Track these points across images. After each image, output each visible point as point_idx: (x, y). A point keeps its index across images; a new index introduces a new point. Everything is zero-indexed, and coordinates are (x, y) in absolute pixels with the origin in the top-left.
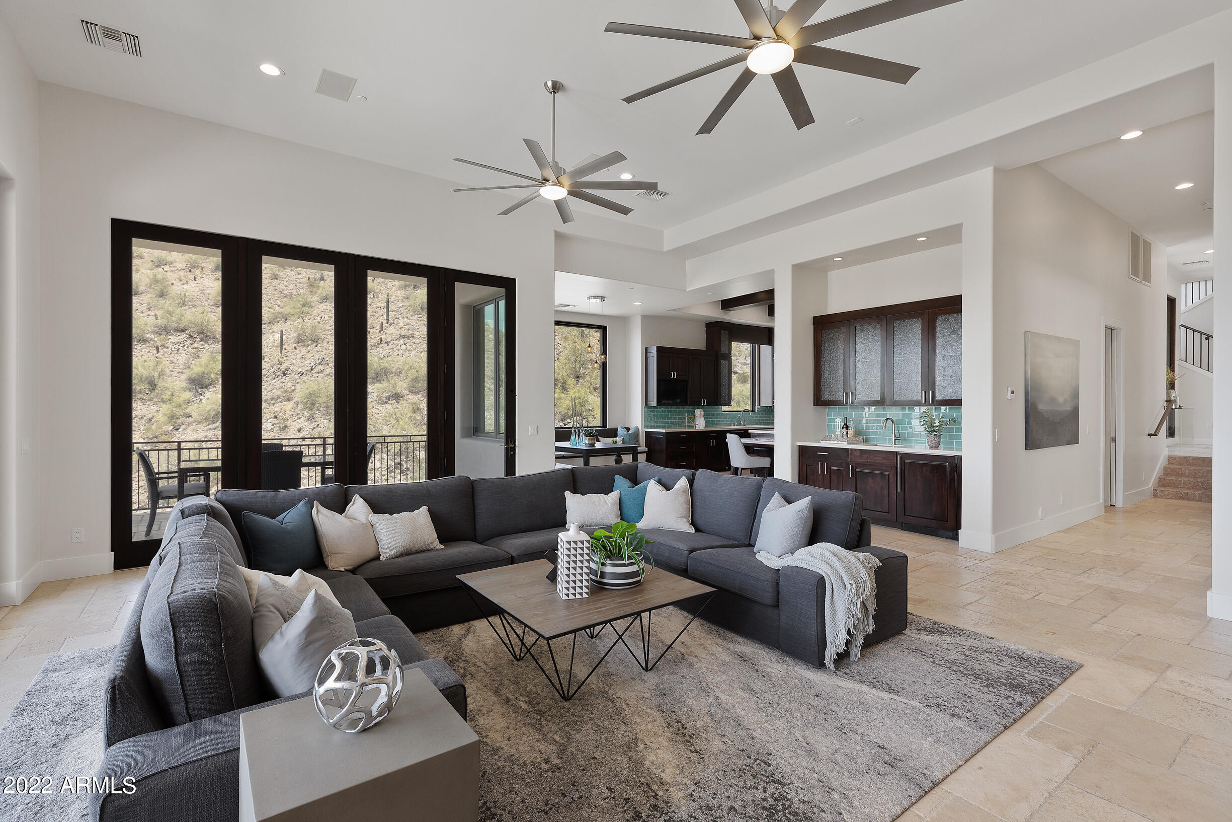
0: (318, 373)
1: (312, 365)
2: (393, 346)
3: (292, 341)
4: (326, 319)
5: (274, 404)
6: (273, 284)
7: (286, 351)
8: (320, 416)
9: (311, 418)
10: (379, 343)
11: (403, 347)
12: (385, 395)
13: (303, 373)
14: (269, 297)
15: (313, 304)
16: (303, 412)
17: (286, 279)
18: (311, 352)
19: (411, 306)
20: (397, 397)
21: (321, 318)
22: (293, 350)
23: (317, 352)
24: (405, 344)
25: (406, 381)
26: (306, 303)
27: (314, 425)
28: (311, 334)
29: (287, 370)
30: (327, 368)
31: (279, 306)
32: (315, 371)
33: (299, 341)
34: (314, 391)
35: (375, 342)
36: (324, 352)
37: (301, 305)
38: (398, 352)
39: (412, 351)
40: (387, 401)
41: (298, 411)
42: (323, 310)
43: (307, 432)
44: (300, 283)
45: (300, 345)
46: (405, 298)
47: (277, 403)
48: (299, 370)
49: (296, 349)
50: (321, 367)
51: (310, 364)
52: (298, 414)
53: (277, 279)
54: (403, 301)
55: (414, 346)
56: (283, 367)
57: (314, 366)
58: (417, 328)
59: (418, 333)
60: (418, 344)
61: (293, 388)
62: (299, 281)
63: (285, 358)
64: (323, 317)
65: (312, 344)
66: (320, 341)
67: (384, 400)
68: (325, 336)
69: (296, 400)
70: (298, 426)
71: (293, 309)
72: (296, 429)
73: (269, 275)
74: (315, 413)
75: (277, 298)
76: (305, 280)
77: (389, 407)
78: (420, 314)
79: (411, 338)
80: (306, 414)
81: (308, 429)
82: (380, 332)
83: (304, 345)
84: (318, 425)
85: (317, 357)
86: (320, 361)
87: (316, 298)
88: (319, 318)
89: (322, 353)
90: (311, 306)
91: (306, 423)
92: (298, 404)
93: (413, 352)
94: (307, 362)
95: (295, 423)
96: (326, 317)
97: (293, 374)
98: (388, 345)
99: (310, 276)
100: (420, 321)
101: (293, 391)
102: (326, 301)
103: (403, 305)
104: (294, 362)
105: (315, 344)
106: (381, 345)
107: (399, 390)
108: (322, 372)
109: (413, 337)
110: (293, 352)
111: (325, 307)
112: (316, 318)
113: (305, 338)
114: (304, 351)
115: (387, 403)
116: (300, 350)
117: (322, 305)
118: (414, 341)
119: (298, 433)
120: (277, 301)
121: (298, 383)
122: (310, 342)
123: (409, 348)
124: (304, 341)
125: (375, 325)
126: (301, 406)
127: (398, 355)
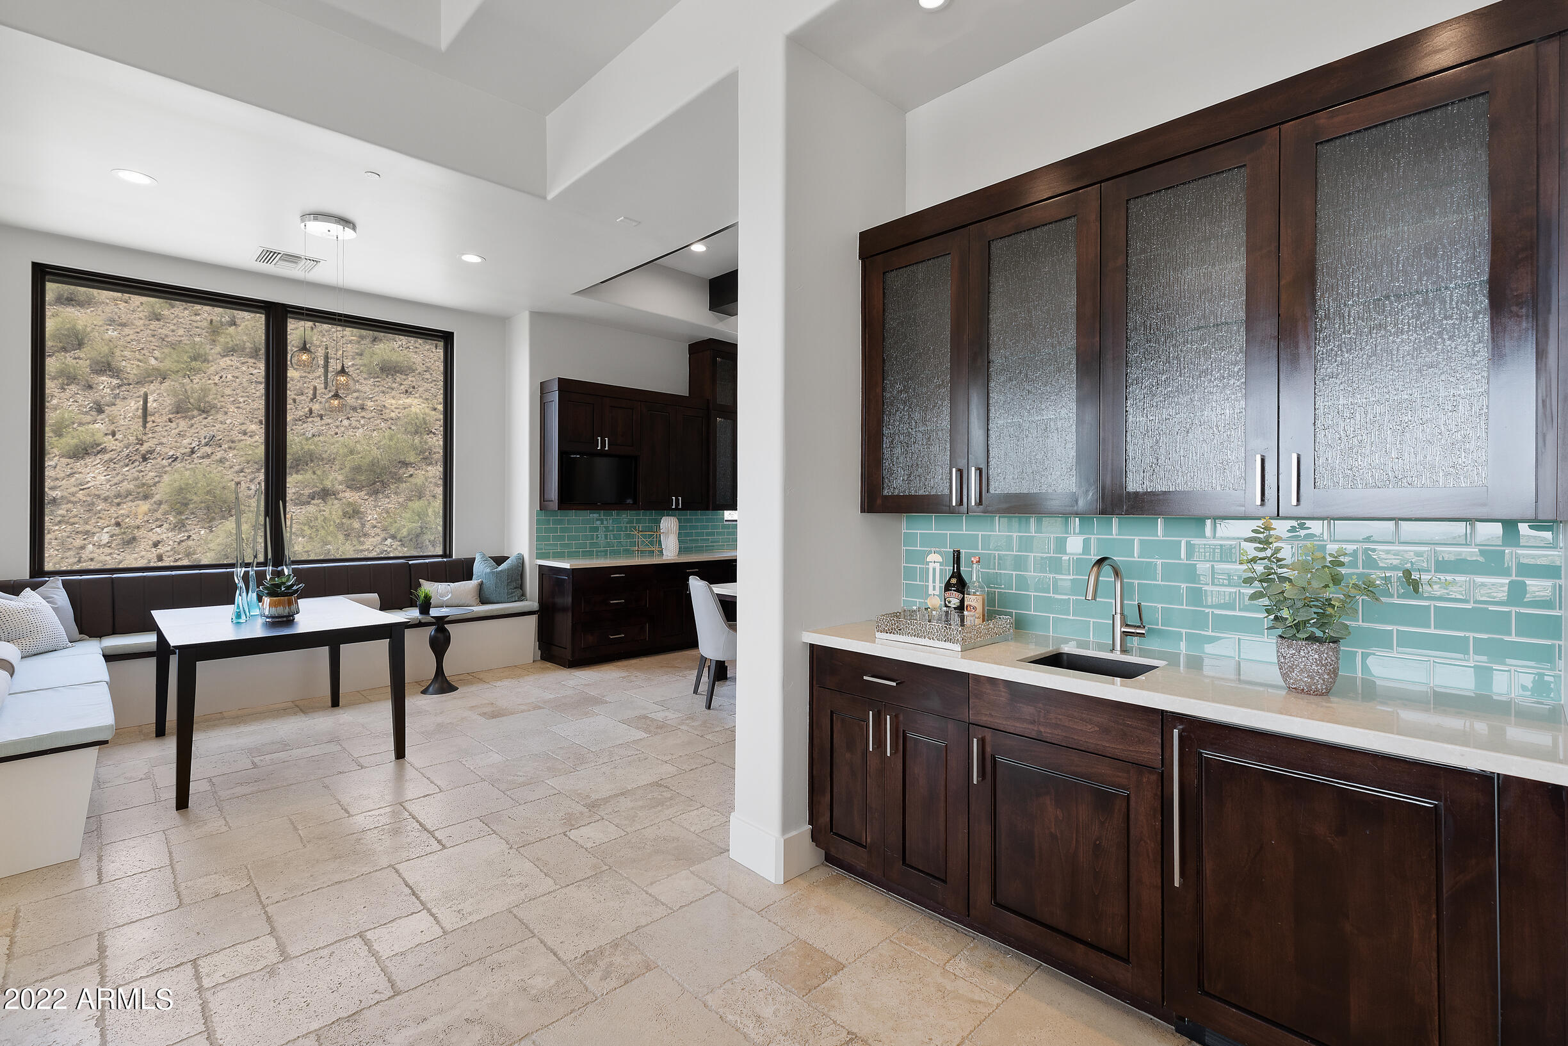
0: (203, 458)
1: (193, 445)
2: (330, 421)
3: (167, 410)
4: (228, 380)
5: (118, 504)
6: (152, 327)
7: (155, 424)
8: (195, 523)
9: (180, 526)
10: (308, 416)
11: (346, 422)
12: (307, 491)
13: (177, 458)
14: (141, 346)
15: (210, 358)
16: (167, 516)
17: (175, 321)
18: (195, 426)
19: (365, 365)
20: (325, 494)
21: (221, 378)
22: (166, 424)
23: (205, 426)
24: (348, 418)
25: (343, 471)
26: (199, 354)
27: (182, 536)
28: (199, 400)
29: (151, 452)
30: (218, 451)
31: (156, 359)
32: (198, 455)
33: (180, 410)
34: (187, 484)
35: (302, 414)
36: (217, 427)
37: (190, 357)
38: (337, 430)
39: (358, 428)
40: (310, 500)
41: (158, 515)
42: (224, 367)
43: (170, 547)
44: (197, 327)
45: (179, 415)
46: (357, 354)
47: (125, 503)
48: (171, 453)
49: (171, 422)
50: (208, 450)
51: (191, 444)
52: (157, 520)
53: (158, 320)
54: (353, 359)
55: (362, 422)
56: (146, 447)
57: (197, 447)
58: (370, 396)
59: (372, 403)
60: (369, 419)
61: (157, 479)
62: (195, 324)
63: (150, 435)
64: (224, 376)
65: (201, 415)
66: (213, 411)
67: (304, 498)
68: (223, 404)
69: (157, 497)
70: (155, 538)
71: (176, 364)
72: (151, 543)
73: (146, 314)
74: (187, 518)
75: (155, 348)
76: (205, 324)
77: (311, 509)
78: (378, 377)
79: (359, 411)
80: (172, 519)
81: (171, 543)
82: (312, 400)
83: (186, 417)
84: (189, 537)
85: (203, 433)
86: (207, 440)
87: (218, 349)
88: (217, 378)
89: (213, 428)
90: (206, 360)
91: (170, 534)
92: (160, 503)
93: (361, 430)
94: (188, 441)
95: (151, 533)
96: (229, 376)
97: (160, 459)
98: (322, 419)
99: (214, 318)
100: (378, 387)
101: (155, 485)
102: (233, 355)
103: (353, 364)
104: (164, 440)
105: (205, 416)
106: (310, 419)
107: (328, 484)
108: (208, 456)
109: (363, 408)
110: (166, 426)
111: (229, 362)
112: (212, 377)
113: (190, 406)
114: (183, 424)
115: (309, 503)
116: (177, 424)
117: (225, 359)
118: (363, 414)
119: (154, 549)
120: (155, 352)
121: (165, 472)
122: (195, 412)
123: (354, 423)
124: (188, 410)
125: (306, 391)
126: (164, 507)
127: (336, 434)
